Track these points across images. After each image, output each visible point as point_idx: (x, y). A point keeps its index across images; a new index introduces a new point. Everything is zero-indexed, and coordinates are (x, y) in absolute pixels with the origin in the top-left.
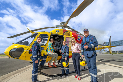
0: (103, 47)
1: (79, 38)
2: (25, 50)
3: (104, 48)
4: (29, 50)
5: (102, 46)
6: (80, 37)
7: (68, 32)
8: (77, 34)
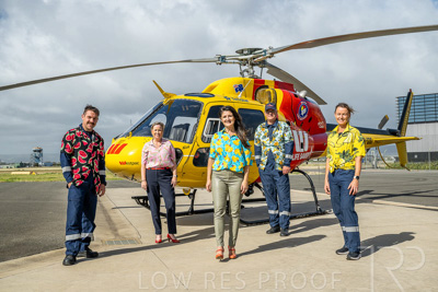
0: (376, 142)
1: (304, 111)
2: (185, 156)
3: (378, 143)
4: (192, 156)
5: (374, 137)
6: (305, 106)
7: (267, 87)
8: (296, 96)
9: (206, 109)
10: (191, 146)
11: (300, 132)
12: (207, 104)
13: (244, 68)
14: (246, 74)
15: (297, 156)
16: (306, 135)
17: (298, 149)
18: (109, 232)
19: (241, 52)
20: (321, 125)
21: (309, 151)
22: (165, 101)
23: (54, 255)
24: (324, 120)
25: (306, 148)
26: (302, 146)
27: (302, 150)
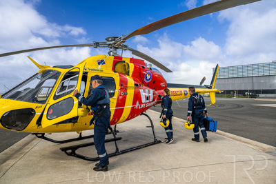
1: (148, 77)
2: (38, 114)
6: (149, 74)
7: (124, 62)
8: (143, 67)
10: (44, 106)
12: (64, 72)
15: (143, 106)
16: (152, 91)
19: (108, 39)
20: (162, 85)
21: (154, 100)
24: (166, 82)
27: (148, 101)
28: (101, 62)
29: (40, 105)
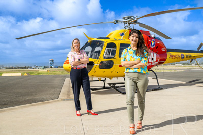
1: (153, 44)
6: (154, 42)
8: (149, 37)
9: (105, 44)
10: (98, 60)
11: (152, 53)
12: (106, 42)
13: (126, 25)
14: (127, 28)
15: (150, 64)
16: (155, 54)
17: (150, 60)
18: (66, 96)
19: (124, 18)
20: (163, 49)
21: (157, 61)
22: (89, 41)
23: (40, 104)
24: (165, 47)
25: (155, 60)
26: (153, 59)
27: (153, 61)
28: (122, 34)
29: (96, 60)
